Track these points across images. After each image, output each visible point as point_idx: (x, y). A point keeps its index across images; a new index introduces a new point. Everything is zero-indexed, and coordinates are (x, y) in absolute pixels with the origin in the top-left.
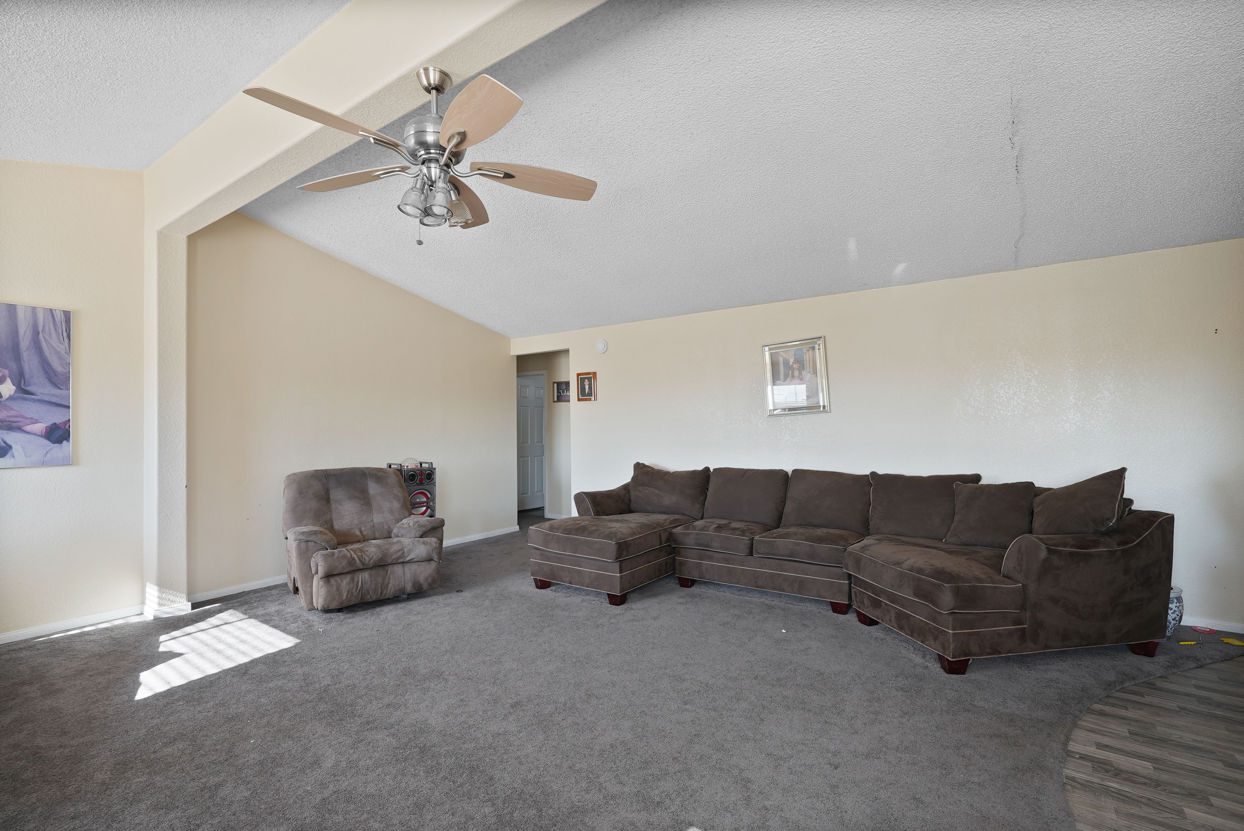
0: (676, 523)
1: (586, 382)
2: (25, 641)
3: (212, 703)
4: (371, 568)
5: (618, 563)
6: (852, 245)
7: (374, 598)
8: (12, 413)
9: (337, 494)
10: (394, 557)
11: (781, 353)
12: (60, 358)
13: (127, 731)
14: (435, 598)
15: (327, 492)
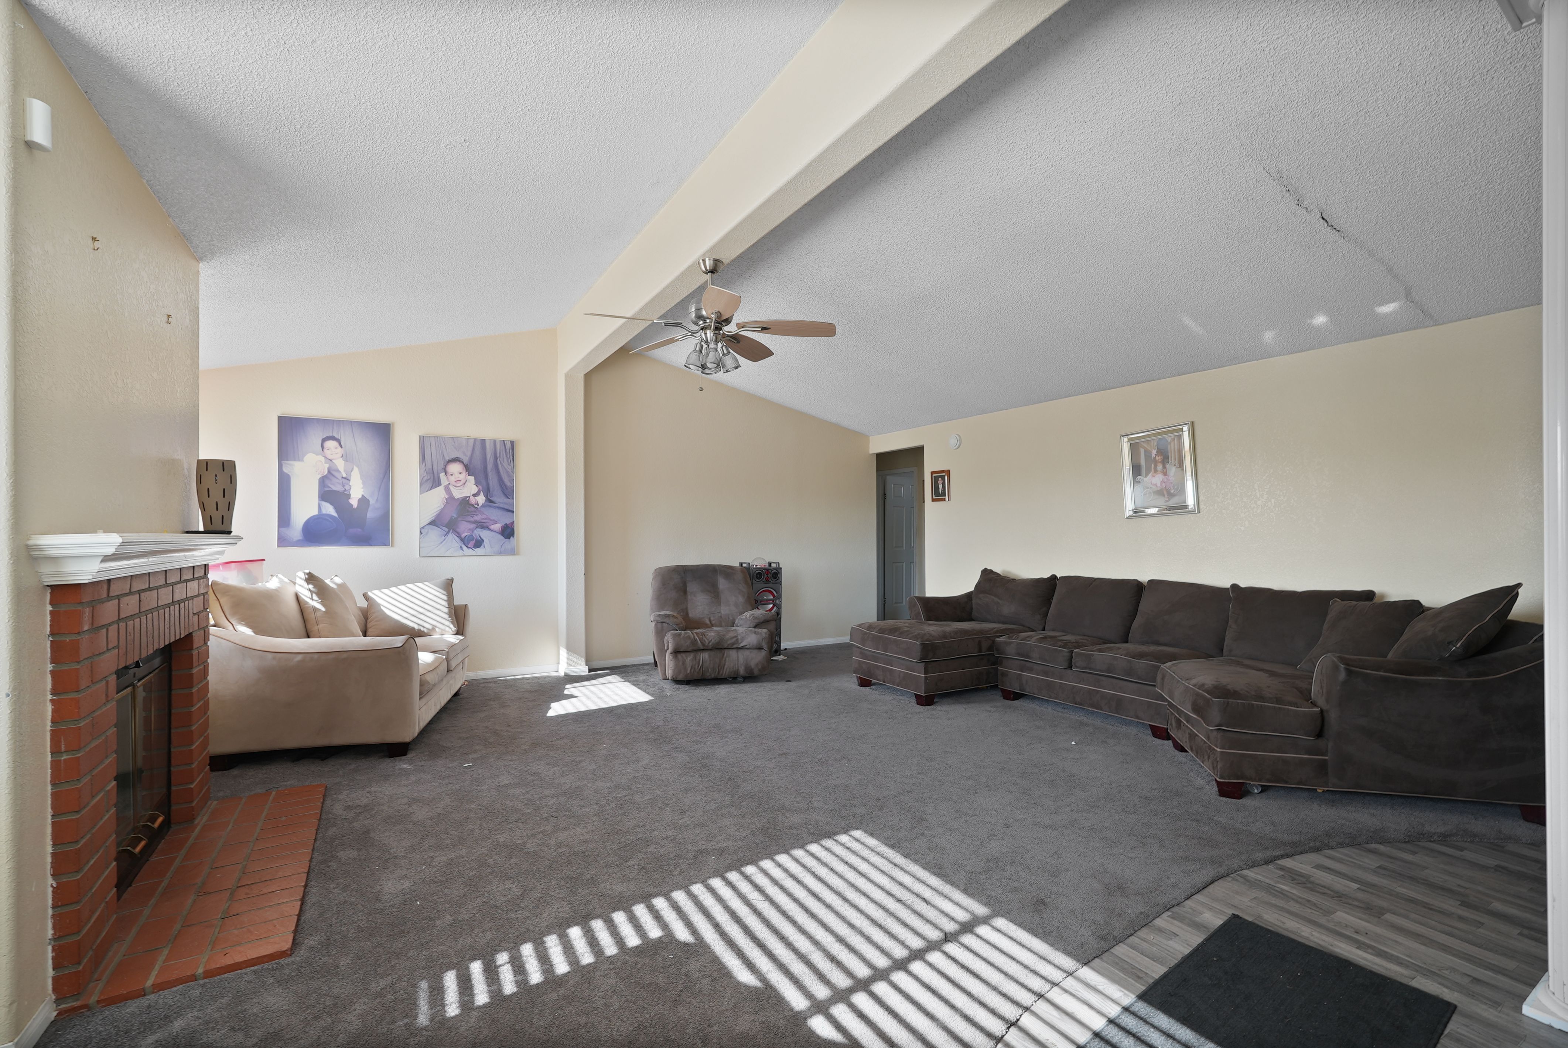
0: (1001, 633)
1: (940, 481)
2: (492, 678)
3: (587, 724)
4: (712, 649)
5: (923, 664)
6: (1187, 321)
7: (713, 676)
8: (484, 516)
9: (692, 587)
10: (729, 642)
11: (1142, 443)
12: (509, 476)
13: (539, 730)
14: (765, 684)
15: (685, 584)
